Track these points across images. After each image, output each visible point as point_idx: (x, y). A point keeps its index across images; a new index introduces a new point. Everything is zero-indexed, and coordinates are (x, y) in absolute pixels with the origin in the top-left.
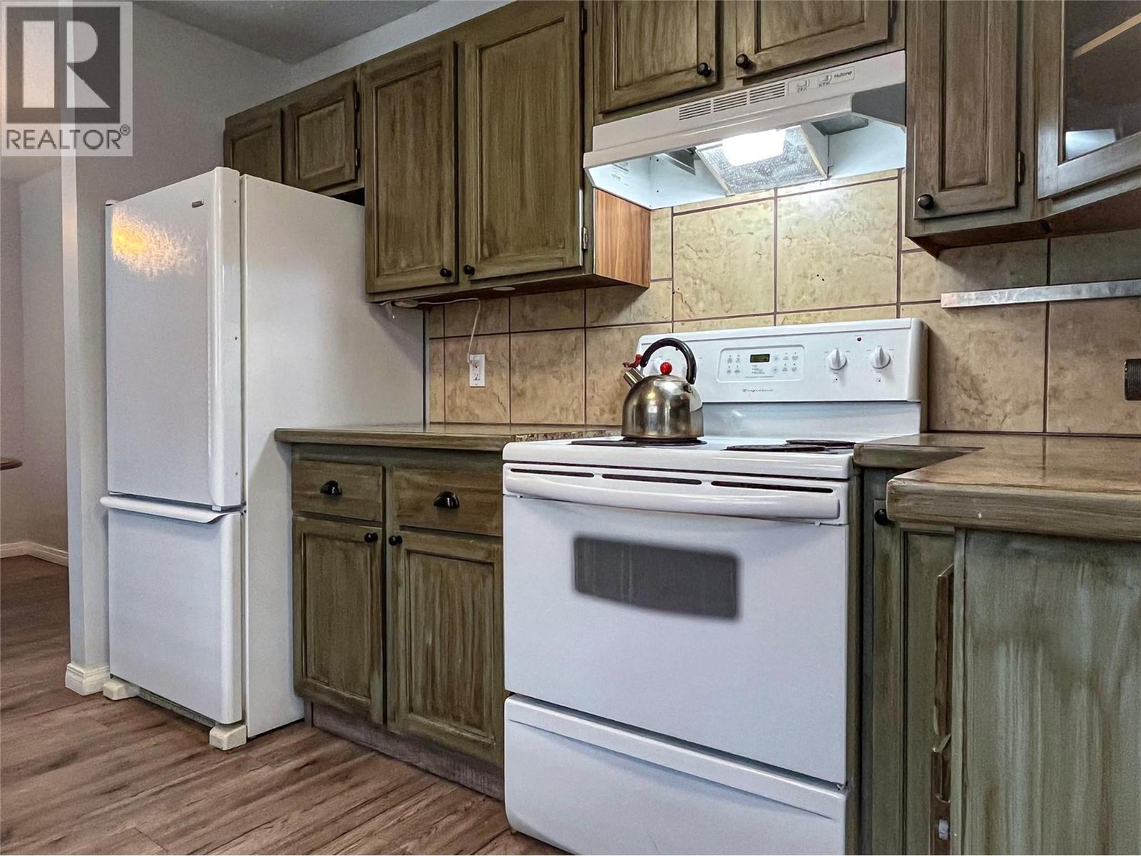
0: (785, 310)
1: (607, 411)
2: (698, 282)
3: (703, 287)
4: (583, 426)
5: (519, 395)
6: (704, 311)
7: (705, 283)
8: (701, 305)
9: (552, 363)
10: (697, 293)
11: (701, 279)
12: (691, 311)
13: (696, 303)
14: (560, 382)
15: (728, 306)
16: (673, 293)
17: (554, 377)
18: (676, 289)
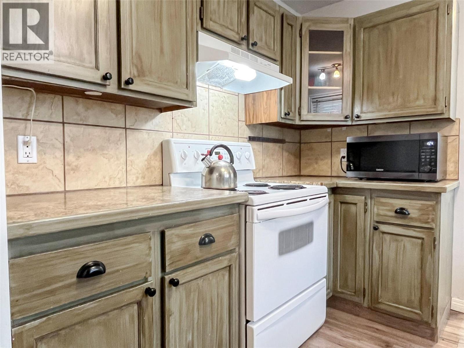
0: (212, 134)
1: (140, 178)
2: (183, 115)
3: (185, 118)
4: (125, 187)
5: (73, 169)
6: (185, 130)
7: (186, 117)
8: (184, 126)
9: (102, 148)
10: (182, 120)
11: (184, 115)
12: (180, 129)
13: (183, 125)
14: (109, 161)
15: (194, 129)
16: (173, 118)
17: (104, 157)
18: (174, 117)
